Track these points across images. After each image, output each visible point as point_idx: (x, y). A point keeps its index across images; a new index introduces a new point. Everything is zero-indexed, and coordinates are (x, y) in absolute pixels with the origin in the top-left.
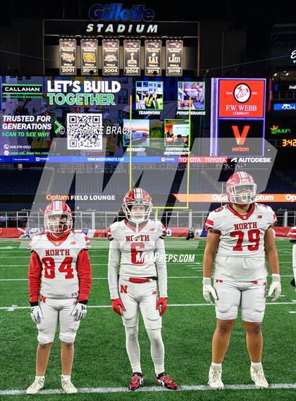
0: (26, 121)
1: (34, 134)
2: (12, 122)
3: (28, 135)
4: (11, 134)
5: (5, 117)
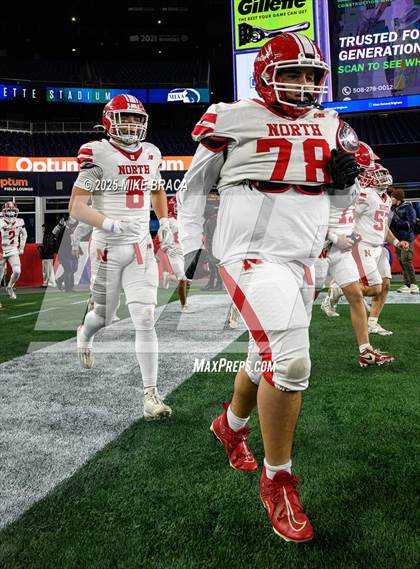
0: (382, 41)
1: (397, 64)
2: (357, 47)
3: (386, 66)
4: (354, 68)
5: (342, 39)
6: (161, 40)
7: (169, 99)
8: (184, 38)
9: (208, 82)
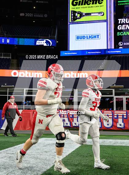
4: (124, 33)
5: (120, 20)
6: (35, 16)
7: (37, 44)
8: (46, 16)
9: (56, 37)
